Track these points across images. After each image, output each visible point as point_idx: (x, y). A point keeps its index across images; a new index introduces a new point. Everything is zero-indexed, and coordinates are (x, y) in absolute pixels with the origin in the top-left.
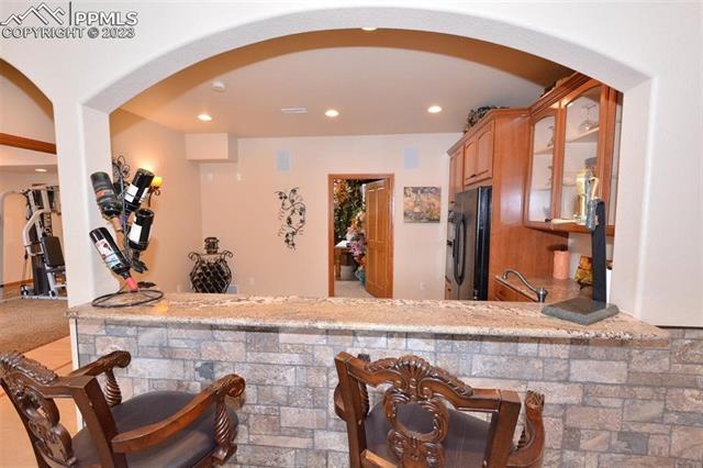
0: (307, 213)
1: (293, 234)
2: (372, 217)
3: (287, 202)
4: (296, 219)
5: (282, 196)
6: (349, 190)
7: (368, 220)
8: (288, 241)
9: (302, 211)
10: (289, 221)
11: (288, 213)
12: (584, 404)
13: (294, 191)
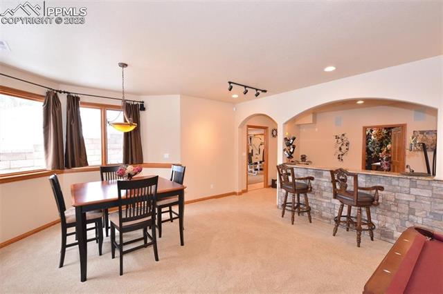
0: (350, 145)
1: (342, 155)
2: (395, 147)
3: (340, 140)
4: (344, 148)
5: (337, 137)
6: (385, 132)
7: (392, 149)
8: (339, 158)
9: (347, 144)
10: (340, 149)
11: (340, 145)
12: (416, 202)
13: (343, 135)
